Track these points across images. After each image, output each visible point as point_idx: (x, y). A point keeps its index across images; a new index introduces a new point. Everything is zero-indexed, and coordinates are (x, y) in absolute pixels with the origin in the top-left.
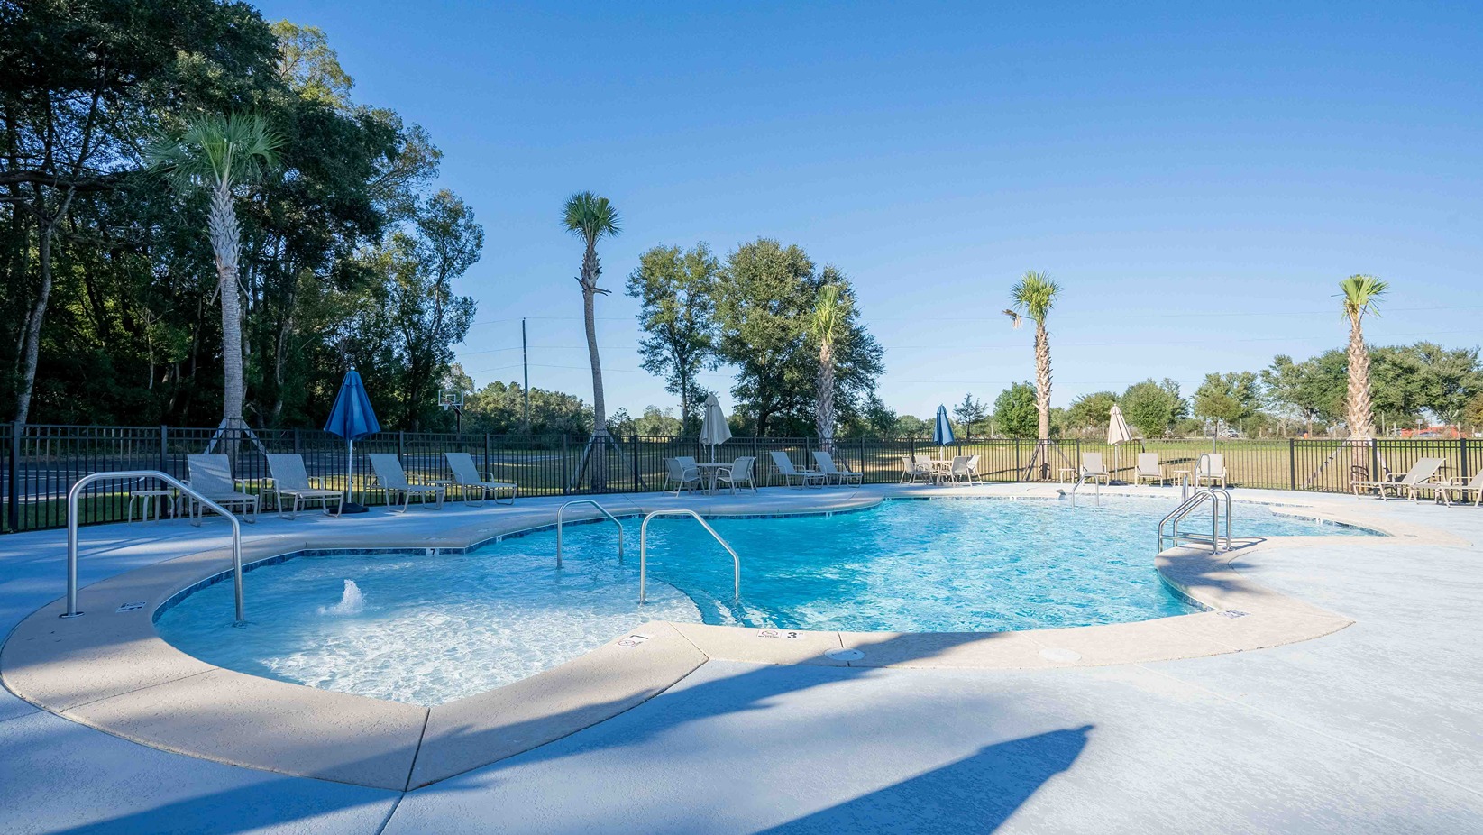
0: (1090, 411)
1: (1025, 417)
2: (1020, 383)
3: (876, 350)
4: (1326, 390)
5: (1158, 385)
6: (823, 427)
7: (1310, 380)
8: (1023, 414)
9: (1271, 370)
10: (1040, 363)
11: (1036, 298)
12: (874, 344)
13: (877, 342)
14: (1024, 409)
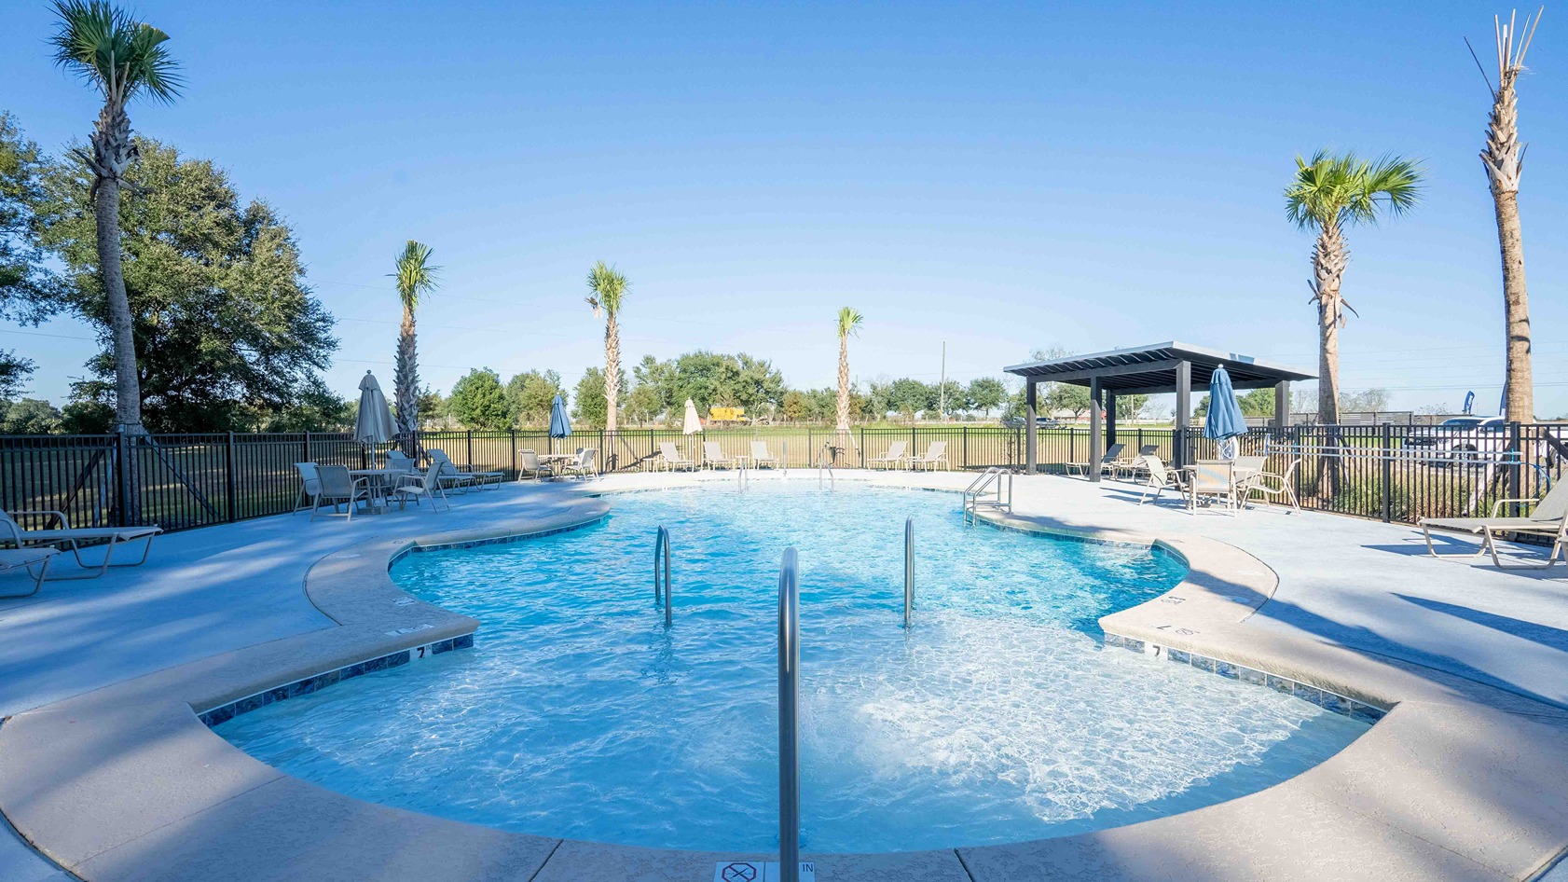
0: (541, 401)
1: (489, 406)
2: (480, 369)
3: (323, 320)
4: (681, 387)
5: (542, 375)
6: (408, 418)
7: (671, 378)
8: (486, 403)
9: (641, 367)
10: (611, 355)
11: (607, 288)
12: (322, 311)
13: (325, 308)
14: (488, 397)
